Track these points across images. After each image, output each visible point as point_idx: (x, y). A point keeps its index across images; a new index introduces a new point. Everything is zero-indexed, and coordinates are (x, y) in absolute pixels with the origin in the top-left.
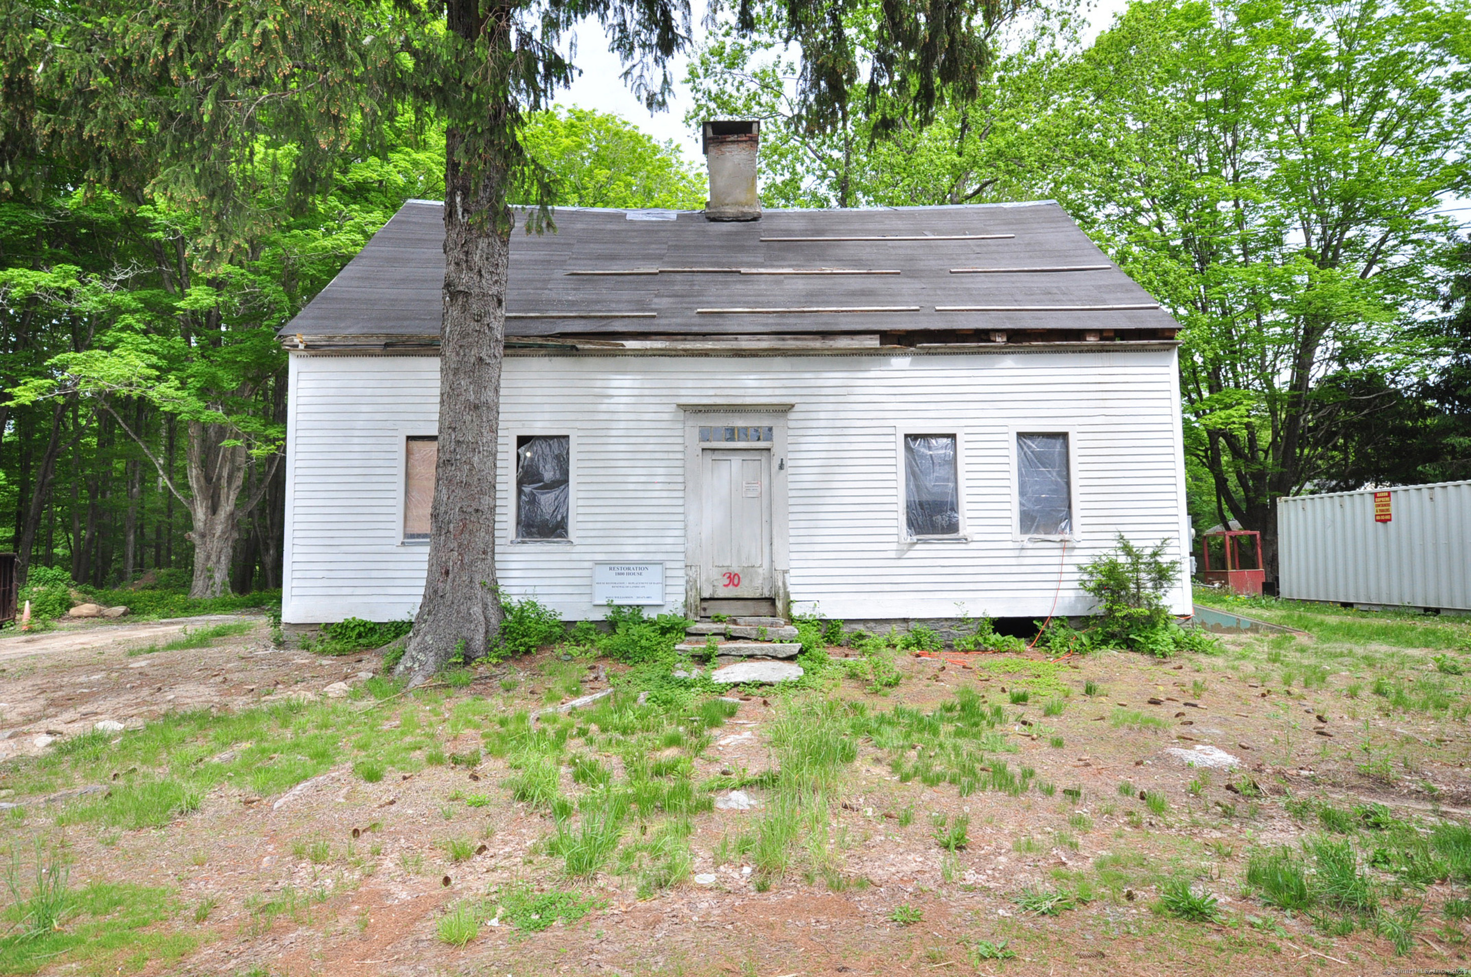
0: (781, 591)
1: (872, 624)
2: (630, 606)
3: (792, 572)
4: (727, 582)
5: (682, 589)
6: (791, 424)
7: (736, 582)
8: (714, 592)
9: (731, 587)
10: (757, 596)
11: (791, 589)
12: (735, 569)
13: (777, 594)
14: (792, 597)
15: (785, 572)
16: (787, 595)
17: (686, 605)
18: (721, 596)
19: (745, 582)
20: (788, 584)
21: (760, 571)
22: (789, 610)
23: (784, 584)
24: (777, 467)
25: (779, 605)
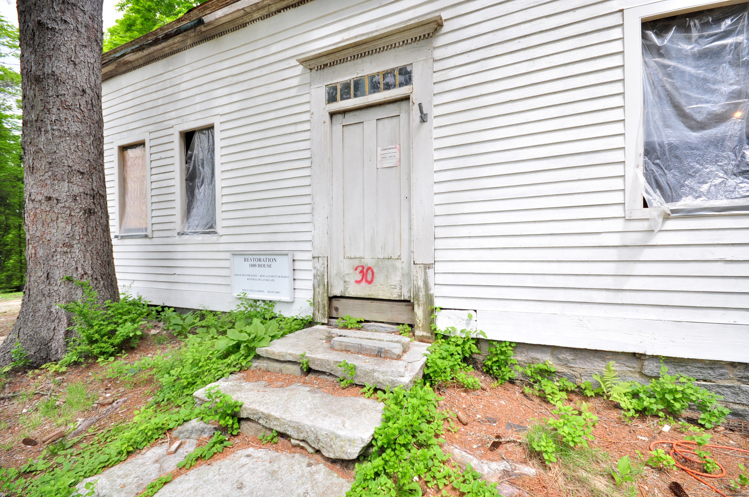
0: (422, 294)
1: (568, 356)
2: (264, 301)
3: (439, 267)
4: (359, 277)
5: (310, 285)
6: (438, 54)
7: (369, 278)
8: (346, 289)
9: (364, 283)
10: (395, 296)
11: (435, 291)
12: (368, 262)
13: (416, 296)
14: (438, 303)
15: (427, 267)
16: (430, 299)
17: (314, 304)
18: (353, 294)
19: (379, 278)
20: (431, 284)
21: (398, 264)
22: (432, 321)
23: (426, 283)
24: (418, 119)
25: (419, 312)
